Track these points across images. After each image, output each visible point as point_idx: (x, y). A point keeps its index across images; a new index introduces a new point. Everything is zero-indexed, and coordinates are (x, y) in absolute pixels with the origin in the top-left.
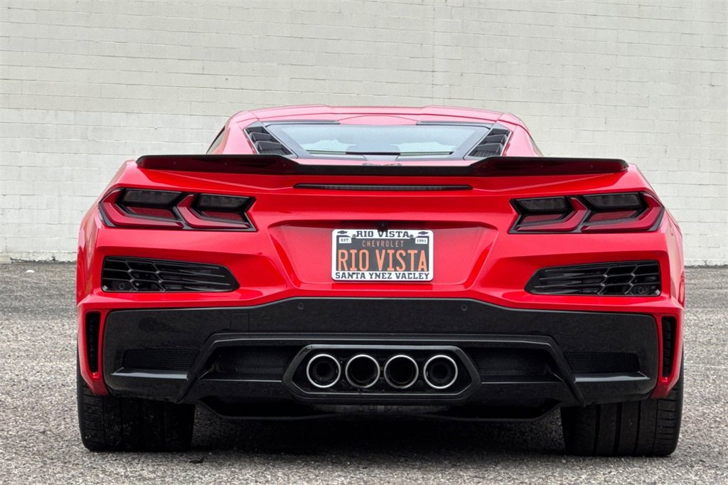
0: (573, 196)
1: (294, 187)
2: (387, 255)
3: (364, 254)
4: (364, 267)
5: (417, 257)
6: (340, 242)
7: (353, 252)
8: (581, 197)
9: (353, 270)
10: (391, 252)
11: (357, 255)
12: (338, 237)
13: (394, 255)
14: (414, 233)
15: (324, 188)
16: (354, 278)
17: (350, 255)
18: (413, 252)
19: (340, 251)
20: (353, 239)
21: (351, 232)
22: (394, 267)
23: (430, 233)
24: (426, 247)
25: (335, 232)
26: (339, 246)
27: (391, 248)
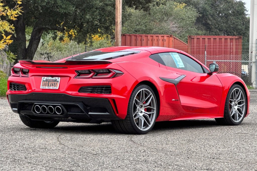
0: (90, 70)
1: (36, 67)
2: (51, 83)
3: (47, 83)
4: (47, 86)
5: (57, 83)
6: (44, 80)
7: (45, 82)
8: (92, 70)
9: (45, 86)
10: (52, 82)
11: (46, 83)
12: (43, 79)
13: (53, 83)
14: (57, 78)
15: (41, 68)
16: (44, 88)
17: (45, 83)
18: (56, 82)
19: (43, 82)
20: (46, 79)
21: (46, 78)
22: (52, 86)
23: (60, 78)
24: (58, 81)
25: (43, 78)
26: (43, 81)
27: (52, 81)
